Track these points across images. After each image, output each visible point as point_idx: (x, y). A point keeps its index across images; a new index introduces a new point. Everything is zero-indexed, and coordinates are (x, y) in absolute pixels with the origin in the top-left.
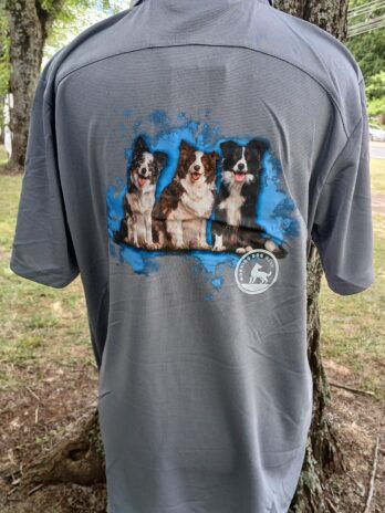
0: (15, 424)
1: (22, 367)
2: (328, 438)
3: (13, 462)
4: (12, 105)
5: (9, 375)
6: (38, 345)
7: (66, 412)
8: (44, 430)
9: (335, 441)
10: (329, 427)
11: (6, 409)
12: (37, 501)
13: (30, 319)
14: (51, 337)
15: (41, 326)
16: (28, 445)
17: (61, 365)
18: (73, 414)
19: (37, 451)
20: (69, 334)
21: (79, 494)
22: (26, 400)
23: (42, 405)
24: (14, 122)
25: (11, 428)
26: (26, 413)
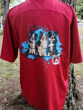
0: (6, 92)
1: (7, 80)
2: (77, 93)
3: (6, 100)
4: (2, 19)
5: (4, 81)
6: (11, 74)
7: (18, 89)
8: (13, 93)
9: (79, 93)
10: (77, 90)
11: (4, 89)
12: (12, 109)
13: (9, 69)
14: (14, 73)
15: (11, 70)
16: (9, 96)
17: (16, 79)
18: (19, 89)
19: (11, 98)
20: (18, 72)
21: (21, 107)
22: (9, 87)
23: (12, 88)
24: (3, 23)
25: (5, 93)
26: (9, 90)
